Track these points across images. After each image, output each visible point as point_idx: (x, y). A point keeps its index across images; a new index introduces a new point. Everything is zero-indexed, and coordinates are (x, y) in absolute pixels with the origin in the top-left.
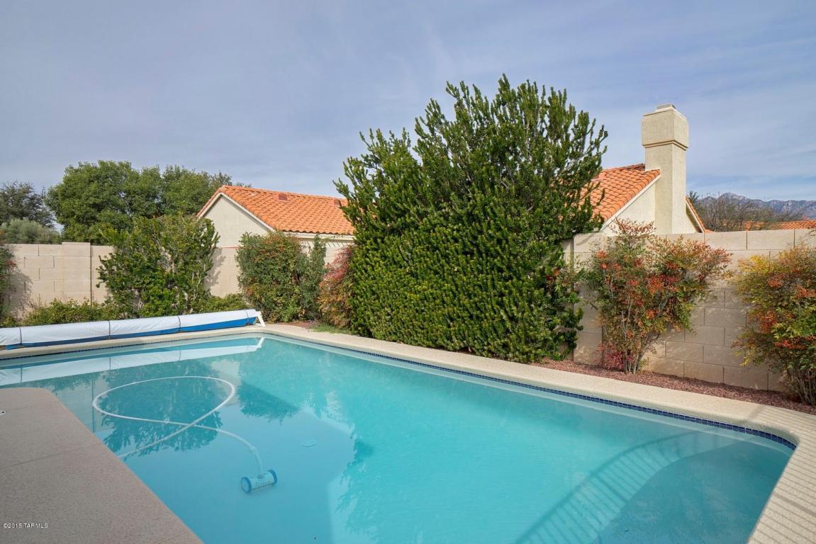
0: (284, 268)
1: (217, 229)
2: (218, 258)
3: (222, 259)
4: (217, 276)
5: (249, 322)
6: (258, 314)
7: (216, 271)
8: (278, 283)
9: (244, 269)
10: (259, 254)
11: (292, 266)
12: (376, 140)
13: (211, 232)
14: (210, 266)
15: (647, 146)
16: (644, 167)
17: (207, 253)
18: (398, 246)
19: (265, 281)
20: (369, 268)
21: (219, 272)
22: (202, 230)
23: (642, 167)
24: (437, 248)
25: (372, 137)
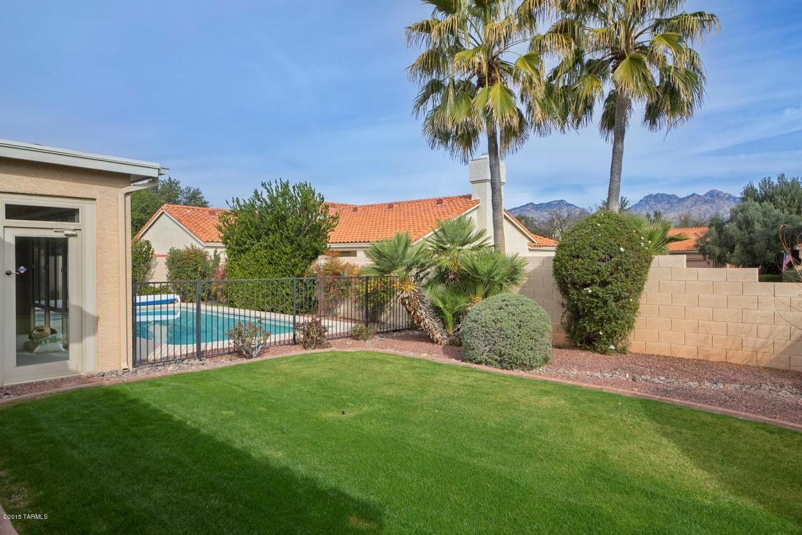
0: (195, 269)
1: (153, 246)
2: (154, 263)
3: (157, 264)
4: (153, 274)
5: (173, 301)
6: (178, 297)
7: (153, 271)
8: (191, 278)
9: (170, 270)
10: (179, 261)
11: (199, 268)
12: (235, 203)
13: (149, 248)
14: (149, 268)
15: (473, 182)
16: (471, 197)
17: (147, 261)
18: (245, 259)
19: (183, 277)
20: (233, 270)
21: (154, 272)
22: (144, 247)
23: (470, 197)
24: (259, 261)
25: (233, 202)
